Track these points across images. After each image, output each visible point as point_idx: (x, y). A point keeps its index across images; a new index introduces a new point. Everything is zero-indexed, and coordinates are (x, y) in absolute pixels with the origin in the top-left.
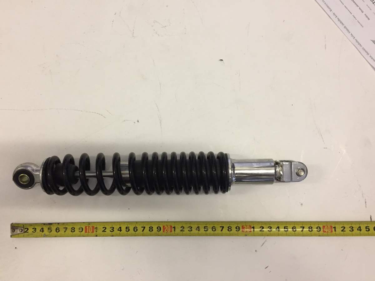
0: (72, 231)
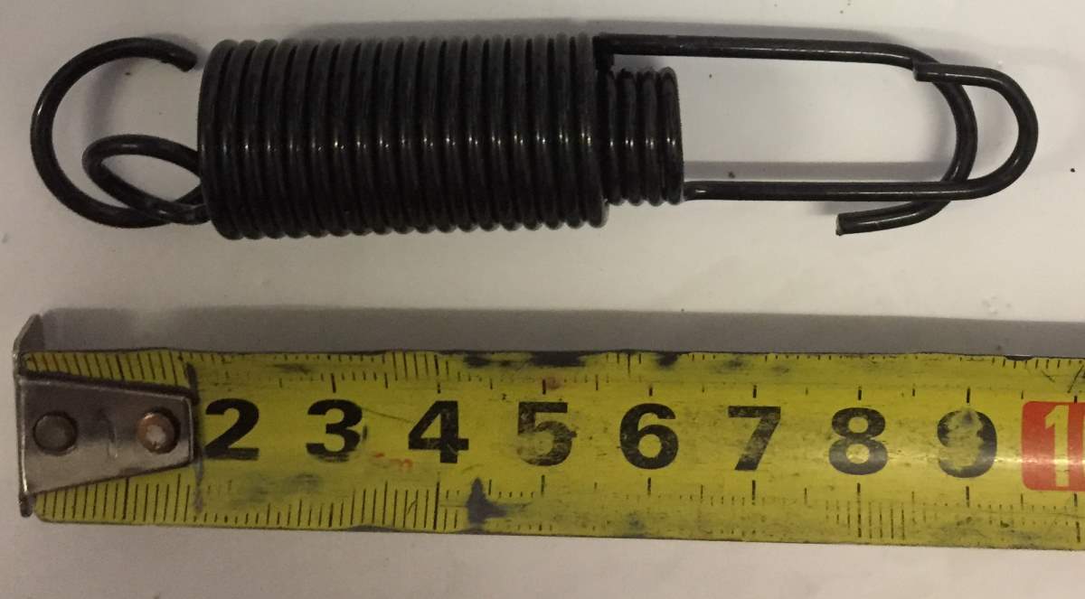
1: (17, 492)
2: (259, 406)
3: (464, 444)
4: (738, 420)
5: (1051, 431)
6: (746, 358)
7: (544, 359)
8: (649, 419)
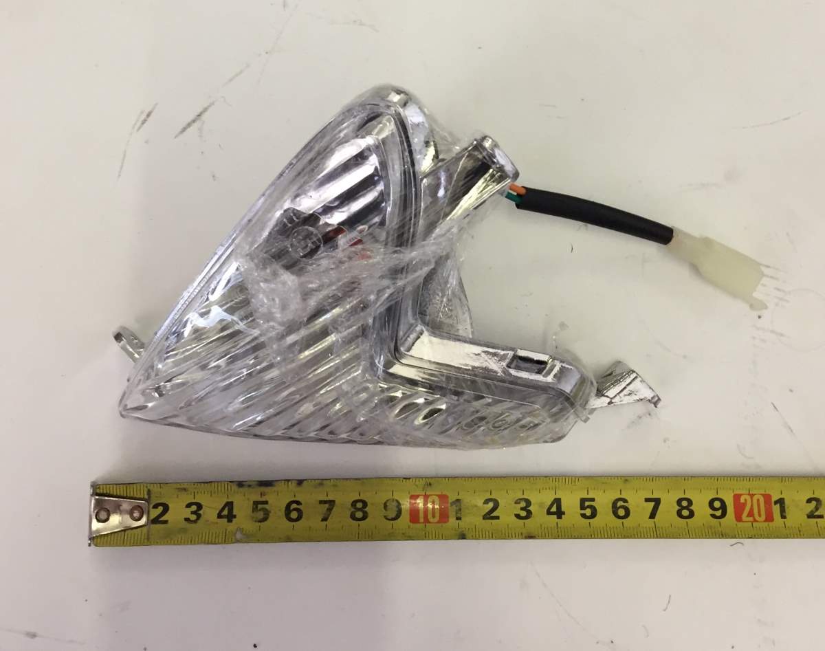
0: (353, 517)
2: (170, 505)
3: (235, 516)
4: (322, 505)
6: (325, 482)
7: (261, 484)
8: (294, 506)
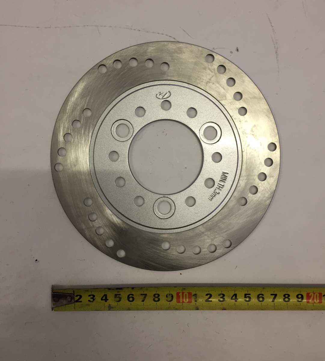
0: (154, 300)
1: (51, 307)
2: (82, 296)
3: (108, 300)
4: (142, 295)
5: (180, 296)
6: (143, 288)
7: (117, 289)
8: (131, 296)
